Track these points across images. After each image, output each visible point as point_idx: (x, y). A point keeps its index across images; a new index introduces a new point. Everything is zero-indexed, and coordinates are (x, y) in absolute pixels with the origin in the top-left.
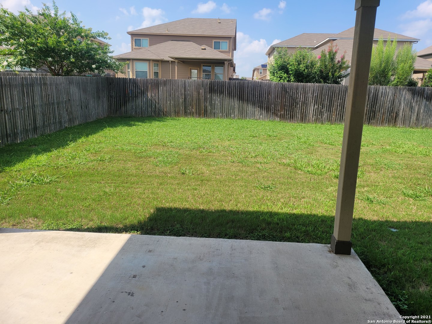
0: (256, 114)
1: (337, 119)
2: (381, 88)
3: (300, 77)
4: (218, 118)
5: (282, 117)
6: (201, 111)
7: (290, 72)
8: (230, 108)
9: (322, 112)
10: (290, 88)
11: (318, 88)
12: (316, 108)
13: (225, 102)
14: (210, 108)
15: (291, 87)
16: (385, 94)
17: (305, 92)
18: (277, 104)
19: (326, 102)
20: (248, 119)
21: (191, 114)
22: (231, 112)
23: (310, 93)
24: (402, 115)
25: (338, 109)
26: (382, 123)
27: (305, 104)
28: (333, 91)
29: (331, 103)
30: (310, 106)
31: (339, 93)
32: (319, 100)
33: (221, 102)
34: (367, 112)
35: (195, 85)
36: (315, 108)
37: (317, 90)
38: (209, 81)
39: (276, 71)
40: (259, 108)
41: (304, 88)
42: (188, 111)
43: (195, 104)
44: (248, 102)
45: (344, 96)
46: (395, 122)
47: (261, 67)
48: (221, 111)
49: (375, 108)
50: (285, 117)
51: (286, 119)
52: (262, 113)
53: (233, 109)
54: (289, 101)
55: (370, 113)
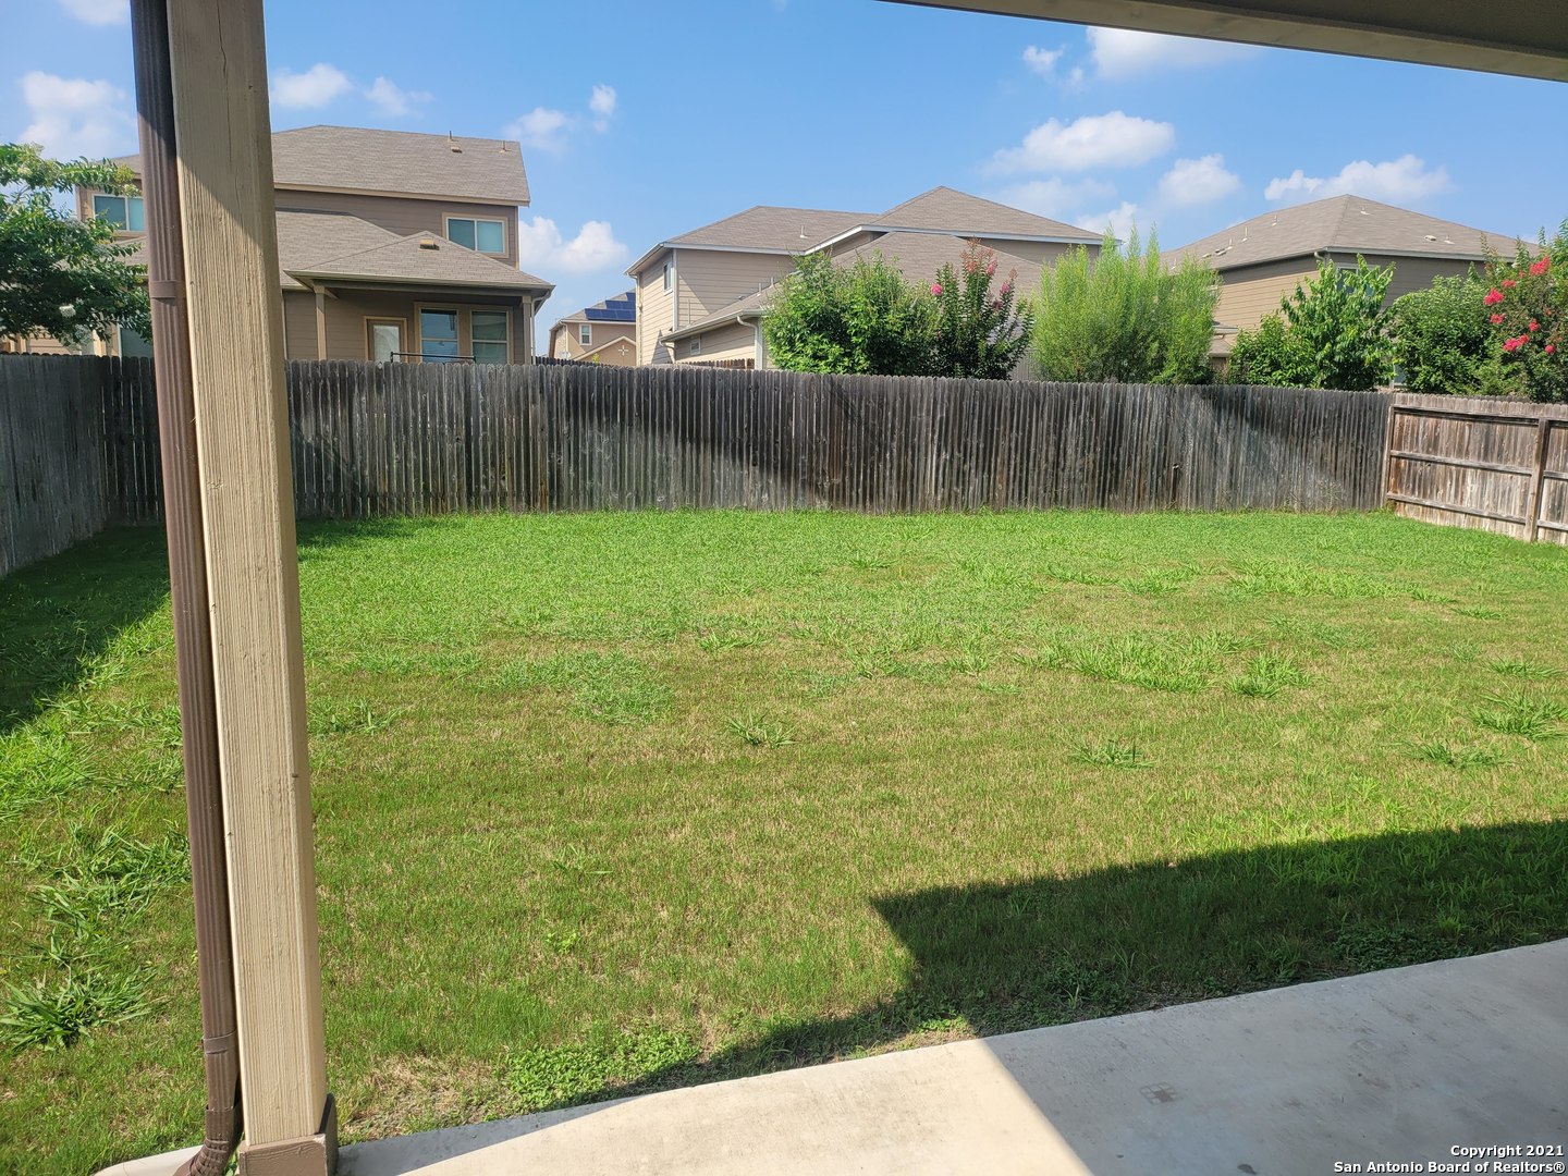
0: (745, 488)
1: (1010, 495)
2: (1133, 390)
3: (889, 354)
4: (607, 510)
5: (838, 496)
6: (535, 487)
7: (854, 339)
8: (649, 471)
9: (964, 473)
10: (858, 394)
11: (947, 392)
12: (946, 460)
13: (629, 450)
14: (572, 474)
15: (861, 390)
16: (1143, 410)
17: (909, 409)
18: (818, 450)
19: (975, 442)
20: (719, 511)
21: (497, 500)
22: (653, 483)
23: (925, 409)
24: (1192, 474)
25: (1013, 462)
26: (1139, 503)
27: (910, 449)
28: (994, 400)
29: (991, 443)
30: (926, 455)
31: (1012, 409)
32: (951, 434)
33: (614, 451)
34: (1095, 467)
35: (509, 386)
36: (942, 462)
37: (946, 401)
38: (566, 368)
39: (798, 336)
40: (758, 467)
41: (904, 394)
42: (483, 487)
43: (511, 459)
44: (716, 448)
45: (1028, 419)
46: (1174, 498)
47: (583, 319)
48: (615, 483)
49: (1118, 456)
50: (847, 494)
51: (851, 504)
52: (768, 483)
53: (662, 474)
54: (859, 440)
55: (1105, 473)
